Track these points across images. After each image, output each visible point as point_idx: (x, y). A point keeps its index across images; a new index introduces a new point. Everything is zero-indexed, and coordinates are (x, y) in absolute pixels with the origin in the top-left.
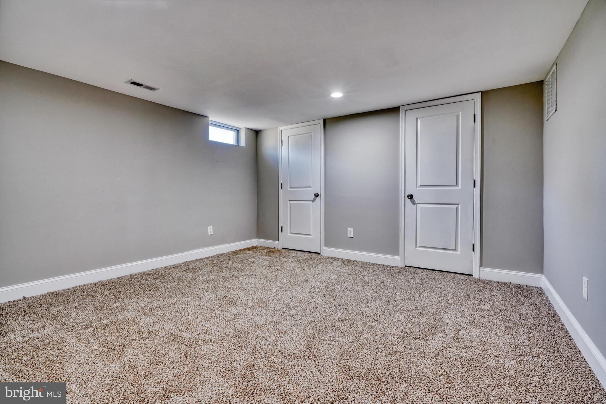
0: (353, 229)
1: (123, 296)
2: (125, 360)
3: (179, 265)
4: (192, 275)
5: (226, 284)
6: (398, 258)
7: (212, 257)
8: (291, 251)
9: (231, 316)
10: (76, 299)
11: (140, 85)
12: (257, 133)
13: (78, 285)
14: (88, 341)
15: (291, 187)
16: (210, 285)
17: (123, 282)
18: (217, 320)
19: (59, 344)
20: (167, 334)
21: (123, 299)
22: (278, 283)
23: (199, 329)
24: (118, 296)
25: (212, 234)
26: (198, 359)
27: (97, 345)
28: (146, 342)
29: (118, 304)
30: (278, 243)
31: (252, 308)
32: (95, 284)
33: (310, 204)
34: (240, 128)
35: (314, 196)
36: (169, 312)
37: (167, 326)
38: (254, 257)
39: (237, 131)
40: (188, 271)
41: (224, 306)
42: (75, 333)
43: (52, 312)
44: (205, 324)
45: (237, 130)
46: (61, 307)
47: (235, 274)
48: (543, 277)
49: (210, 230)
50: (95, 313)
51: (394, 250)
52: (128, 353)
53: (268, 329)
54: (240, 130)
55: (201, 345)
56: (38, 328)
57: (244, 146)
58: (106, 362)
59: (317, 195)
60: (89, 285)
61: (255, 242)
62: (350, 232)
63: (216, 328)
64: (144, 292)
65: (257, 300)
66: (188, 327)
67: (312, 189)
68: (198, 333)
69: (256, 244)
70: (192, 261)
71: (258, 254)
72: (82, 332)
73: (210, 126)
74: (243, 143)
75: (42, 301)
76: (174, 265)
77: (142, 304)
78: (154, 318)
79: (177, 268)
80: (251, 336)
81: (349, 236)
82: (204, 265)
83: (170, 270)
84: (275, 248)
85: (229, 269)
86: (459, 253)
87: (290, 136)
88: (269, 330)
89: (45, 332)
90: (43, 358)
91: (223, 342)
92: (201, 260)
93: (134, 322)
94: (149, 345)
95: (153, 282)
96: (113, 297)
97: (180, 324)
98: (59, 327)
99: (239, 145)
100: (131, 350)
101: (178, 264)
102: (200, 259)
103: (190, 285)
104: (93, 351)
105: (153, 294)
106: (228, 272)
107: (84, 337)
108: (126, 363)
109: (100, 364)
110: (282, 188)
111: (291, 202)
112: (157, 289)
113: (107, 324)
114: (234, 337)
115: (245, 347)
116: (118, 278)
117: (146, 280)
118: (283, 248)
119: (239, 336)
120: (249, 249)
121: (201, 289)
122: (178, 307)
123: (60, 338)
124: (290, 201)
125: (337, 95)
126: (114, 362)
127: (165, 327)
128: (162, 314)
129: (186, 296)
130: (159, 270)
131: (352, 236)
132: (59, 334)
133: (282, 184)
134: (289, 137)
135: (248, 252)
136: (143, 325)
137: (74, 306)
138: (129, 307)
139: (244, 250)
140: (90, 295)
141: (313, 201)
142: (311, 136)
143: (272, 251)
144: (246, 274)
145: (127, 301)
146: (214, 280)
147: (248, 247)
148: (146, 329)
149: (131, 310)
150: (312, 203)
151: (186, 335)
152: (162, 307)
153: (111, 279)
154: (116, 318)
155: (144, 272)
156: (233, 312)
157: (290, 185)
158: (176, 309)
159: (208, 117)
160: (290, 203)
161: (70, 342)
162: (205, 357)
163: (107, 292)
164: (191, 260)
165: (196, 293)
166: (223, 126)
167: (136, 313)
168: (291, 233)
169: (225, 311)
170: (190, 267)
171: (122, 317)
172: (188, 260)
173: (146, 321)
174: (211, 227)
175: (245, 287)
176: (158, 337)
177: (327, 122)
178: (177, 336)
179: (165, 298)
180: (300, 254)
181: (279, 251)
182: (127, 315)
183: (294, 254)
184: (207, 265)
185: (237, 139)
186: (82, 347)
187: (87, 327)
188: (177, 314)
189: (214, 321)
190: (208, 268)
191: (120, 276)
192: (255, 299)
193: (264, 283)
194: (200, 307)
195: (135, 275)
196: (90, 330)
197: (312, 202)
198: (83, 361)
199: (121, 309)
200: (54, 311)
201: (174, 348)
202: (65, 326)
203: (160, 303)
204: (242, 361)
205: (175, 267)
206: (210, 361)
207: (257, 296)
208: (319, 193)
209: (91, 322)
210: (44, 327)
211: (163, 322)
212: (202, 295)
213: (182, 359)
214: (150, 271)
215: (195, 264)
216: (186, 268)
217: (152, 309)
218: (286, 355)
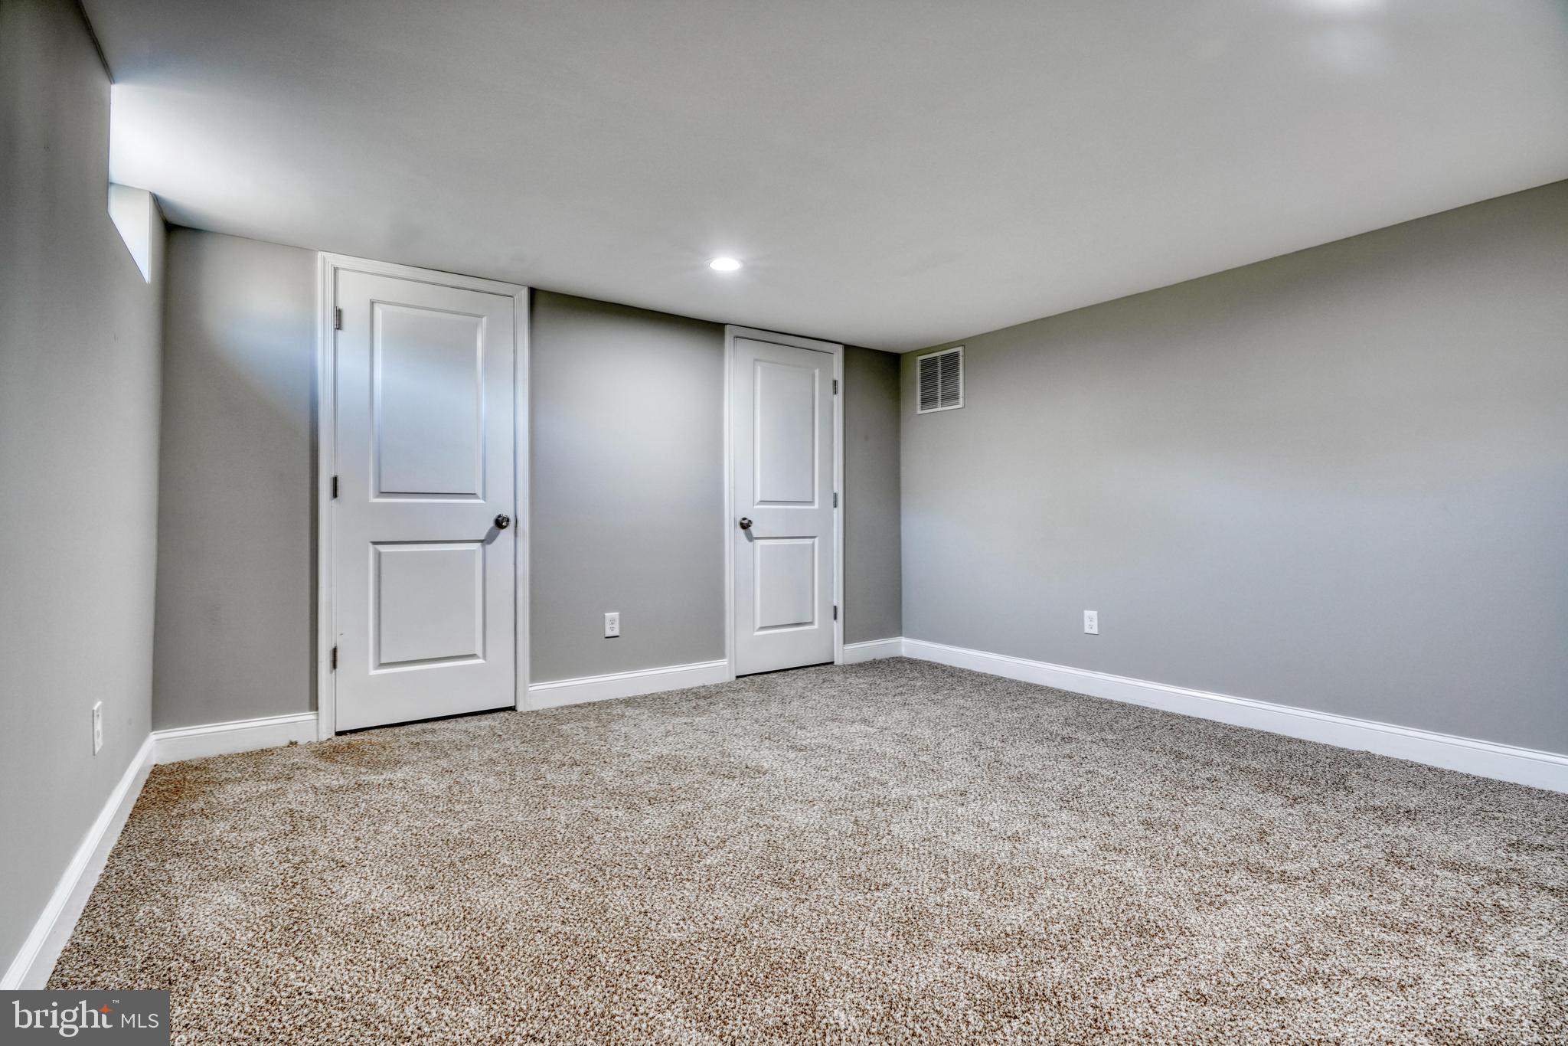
0: (620, 615)
6: (724, 662)
12: (168, 233)
15: (383, 494)
30: (315, 719)
33: (472, 551)
48: (903, 640)
51: (716, 649)
57: (148, 281)
59: (500, 523)
61: (153, 749)
62: (612, 623)
67: (481, 501)
69: (153, 760)
81: (609, 633)
86: (816, 626)
87: (380, 302)
110: (334, 495)
111: (382, 549)
118: (340, 733)
124: (375, 542)
125: (725, 264)
131: (616, 632)
133: (334, 480)
134: (372, 303)
141: (488, 540)
150: (481, 549)
157: (377, 485)
160: (377, 555)
168: (382, 666)
177: (540, 300)
197: (479, 544)
208: (510, 516)
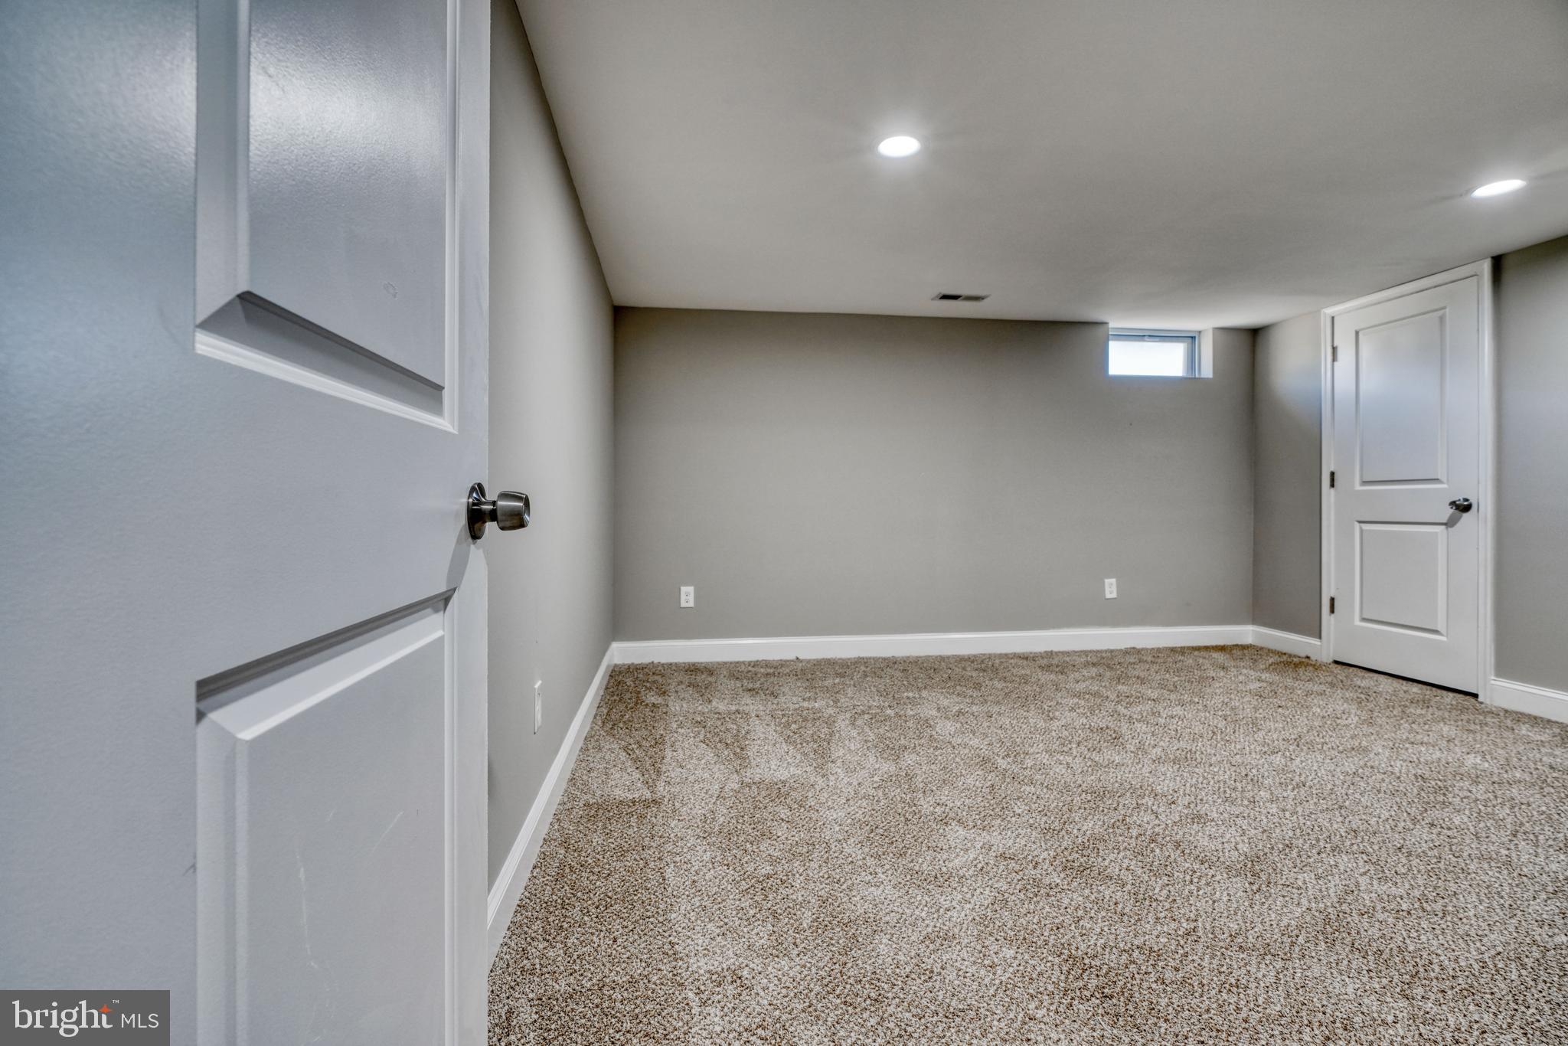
1: (920, 685)
2: (903, 765)
3: (1031, 655)
4: (1053, 677)
5: (1119, 708)
7: (1112, 651)
8: (1361, 673)
9: (1101, 761)
10: (855, 674)
11: (955, 297)
12: (1255, 335)
13: (861, 656)
14: (862, 728)
15: (1365, 483)
16: (1082, 703)
17: (925, 665)
18: (1069, 759)
19: (830, 722)
20: (973, 752)
21: (919, 689)
22: (1261, 734)
23: (1029, 762)
24: (913, 683)
25: (1115, 596)
26: (1008, 798)
27: (872, 736)
28: (937, 753)
29: (911, 695)
30: (1319, 643)
31: (1158, 760)
32: (885, 659)
33: (1436, 533)
34: (1200, 332)
35: (1450, 511)
36: (986, 724)
37: (975, 742)
38: (1224, 668)
39: (1192, 339)
40: (1047, 668)
41: (1095, 742)
42: (848, 715)
43: (826, 683)
44: (1045, 758)
45: (1192, 337)
46: (837, 680)
47: (1152, 695)
49: (1111, 588)
50: (877, 698)
52: (909, 759)
53: (1173, 803)
54: (1199, 336)
55: (1022, 783)
56: (810, 698)
57: (1211, 376)
58: (879, 759)
59: (1464, 507)
60: (876, 659)
61: (1247, 633)
63: (1061, 769)
64: (954, 687)
65: (1178, 752)
66: (1010, 753)
67: (1445, 486)
68: (1024, 766)
69: (1249, 640)
70: (1063, 653)
71: (1242, 664)
72: (857, 716)
73: (1113, 340)
74: (1207, 371)
75: (816, 668)
76: (1023, 654)
77: (946, 702)
78: (958, 725)
79: (1027, 658)
80: (1127, 802)
82: (1087, 664)
83: (1012, 661)
84: (1308, 657)
85: (1142, 681)
87: (1363, 329)
88: (1173, 806)
89: (816, 704)
90: (811, 732)
91: (1063, 791)
92: (1086, 653)
93: (927, 723)
94: (940, 758)
95: (974, 674)
96: (905, 683)
97: (998, 746)
98: (831, 703)
99: (1197, 376)
100: (914, 756)
101: (1031, 653)
102: (1081, 651)
103: (1040, 693)
104: (866, 741)
105: (969, 692)
106: (1138, 686)
107: (859, 722)
108: (903, 768)
109: (872, 759)
110: (1332, 485)
111: (1366, 527)
112: (977, 686)
113: (889, 716)
114: (1089, 791)
115: (1103, 811)
116: (920, 657)
117: (964, 669)
118: (1336, 662)
119: (1099, 794)
120: (1222, 649)
121: (1061, 704)
122: (1005, 721)
123: (830, 716)
124: (1360, 522)
125: (1499, 187)
126: (888, 762)
127: (971, 743)
128: (973, 725)
129: (1026, 709)
130: (990, 657)
132: (831, 711)
133: (1332, 474)
134: (1357, 333)
135: (1215, 655)
136: (940, 731)
137: (852, 682)
138: (925, 701)
139: (1207, 648)
140: (875, 673)
141: (1450, 523)
142: (1442, 319)
143: (1293, 664)
144: (1180, 699)
145: (924, 693)
146: (1095, 694)
147: (1221, 643)
148: (941, 738)
149: (926, 707)
150: (1445, 531)
151: (1002, 763)
152: (976, 714)
153: (909, 657)
154: (903, 712)
155: (964, 656)
156: (1110, 755)
157: (1361, 476)
158: (1001, 723)
159: (1107, 323)
160: (1362, 531)
161: (842, 723)
162: (1021, 800)
163: (898, 674)
164: (1061, 649)
165: (1046, 708)
166: (1150, 336)
167: (934, 713)
168: (1364, 620)
169: (1092, 749)
170: (1055, 662)
171: (911, 713)
172: (1056, 649)
173: (946, 728)
174: (1113, 580)
175: (1164, 721)
176: (957, 752)
177: (1507, 264)
178: (985, 761)
179: (987, 703)
180: (1387, 685)
181: (1317, 667)
182: (919, 711)
183: (1367, 681)
184: (1094, 665)
185: (1192, 360)
186: (854, 733)
187: (863, 712)
188: (999, 732)
189: (1062, 758)
190: (1094, 671)
191: (922, 654)
192: (1175, 748)
193: (1219, 726)
194: (1045, 732)
195: (948, 657)
196: (866, 716)
197: (1443, 527)
198: (853, 748)
199: (912, 702)
200: (828, 682)
201: (976, 773)
202: (839, 704)
203: (975, 708)
204: (1085, 828)
205: (1025, 657)
206: (1027, 808)
207: (1183, 744)
208: (1473, 500)
209: (870, 707)
210: (816, 698)
211: (971, 735)
212: (1057, 713)
213: (983, 790)
214: (975, 656)
215: (1068, 659)
216: (1045, 662)
217: (960, 713)
218: (1187, 851)
